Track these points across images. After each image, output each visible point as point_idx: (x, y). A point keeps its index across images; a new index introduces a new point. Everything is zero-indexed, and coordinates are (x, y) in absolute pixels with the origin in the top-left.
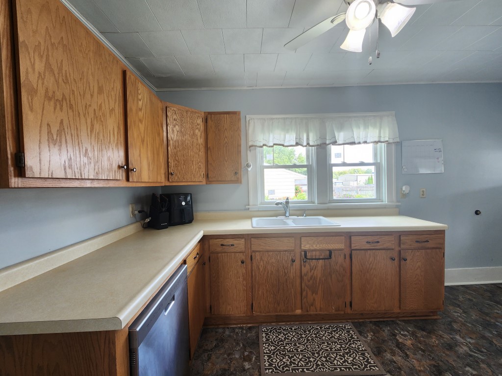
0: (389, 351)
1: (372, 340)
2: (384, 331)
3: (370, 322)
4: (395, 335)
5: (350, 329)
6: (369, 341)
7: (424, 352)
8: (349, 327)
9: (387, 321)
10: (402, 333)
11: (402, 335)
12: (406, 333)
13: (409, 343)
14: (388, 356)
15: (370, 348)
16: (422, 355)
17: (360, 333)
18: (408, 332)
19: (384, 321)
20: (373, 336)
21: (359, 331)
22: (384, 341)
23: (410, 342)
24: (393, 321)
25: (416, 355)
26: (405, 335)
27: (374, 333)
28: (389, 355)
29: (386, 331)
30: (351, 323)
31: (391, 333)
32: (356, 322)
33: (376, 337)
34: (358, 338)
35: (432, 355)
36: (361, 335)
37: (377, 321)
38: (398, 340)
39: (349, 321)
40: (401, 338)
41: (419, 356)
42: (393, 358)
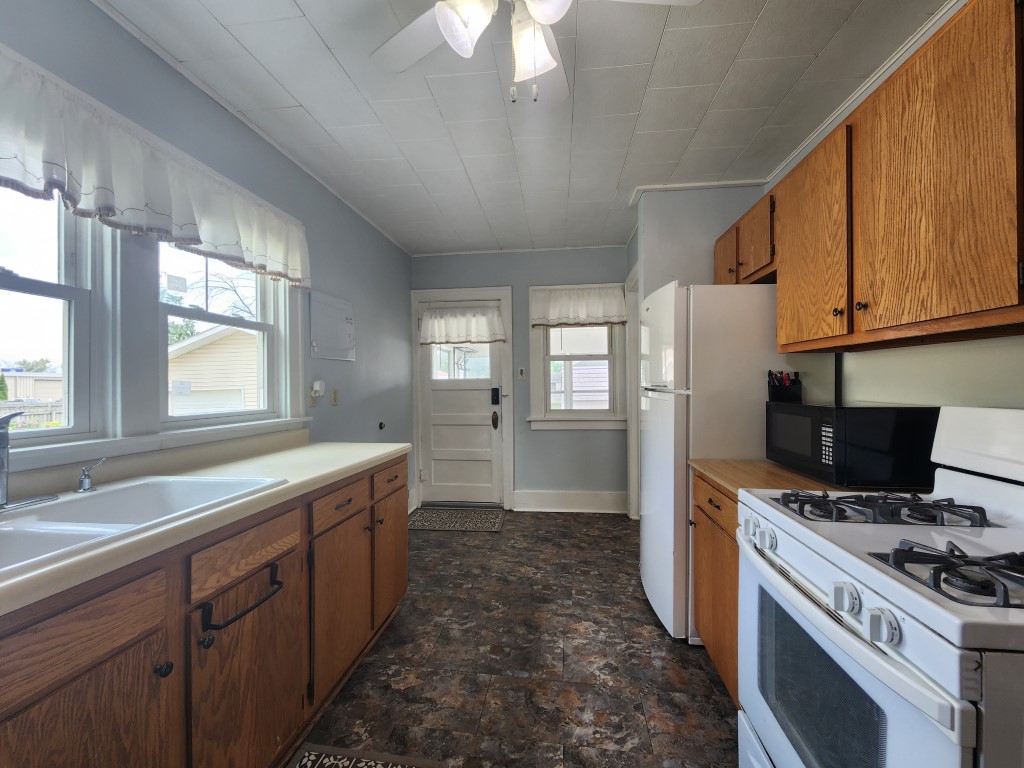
0: (409, 722)
1: (371, 734)
2: (368, 696)
3: (333, 702)
4: (387, 687)
5: (318, 757)
6: (370, 741)
7: (437, 674)
8: (313, 758)
9: (354, 674)
10: (390, 672)
11: (394, 675)
12: (394, 667)
13: (412, 679)
14: (417, 731)
15: (385, 751)
16: (442, 680)
17: (341, 743)
18: (395, 664)
19: (350, 679)
20: (365, 723)
21: (336, 744)
22: (387, 713)
23: (412, 676)
24: (360, 666)
25: (436, 688)
26: (397, 673)
27: (361, 718)
28: (416, 729)
29: (371, 693)
30: (308, 745)
31: (380, 688)
32: (313, 729)
33: (371, 721)
34: (350, 760)
35: (449, 668)
36: (347, 746)
37: (340, 692)
38: (399, 691)
39: (297, 744)
40: (397, 683)
41: (441, 687)
42: (425, 725)
